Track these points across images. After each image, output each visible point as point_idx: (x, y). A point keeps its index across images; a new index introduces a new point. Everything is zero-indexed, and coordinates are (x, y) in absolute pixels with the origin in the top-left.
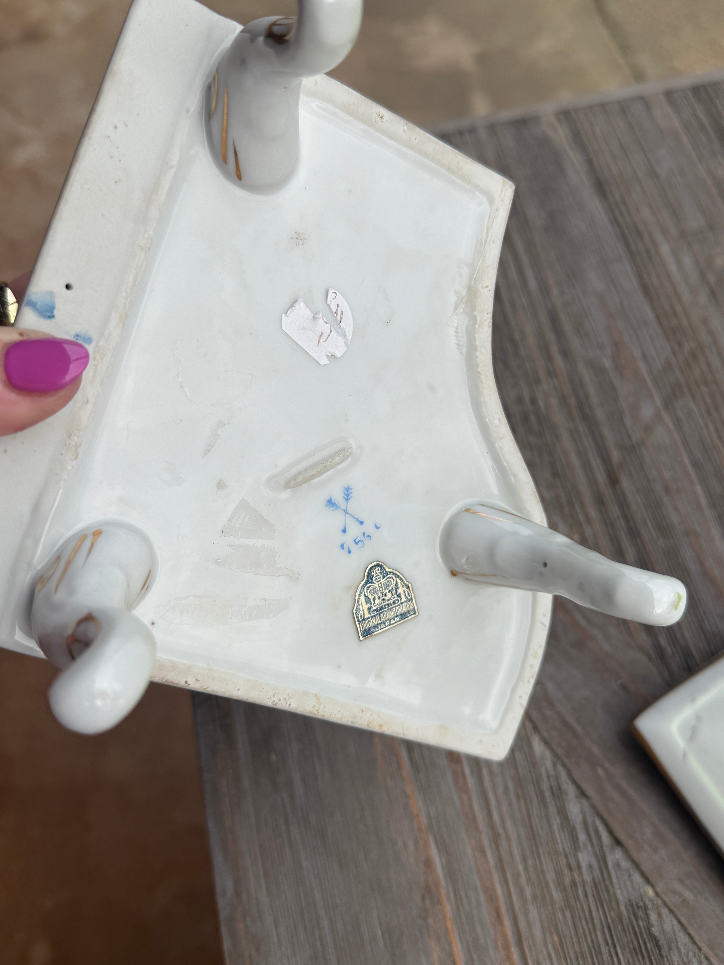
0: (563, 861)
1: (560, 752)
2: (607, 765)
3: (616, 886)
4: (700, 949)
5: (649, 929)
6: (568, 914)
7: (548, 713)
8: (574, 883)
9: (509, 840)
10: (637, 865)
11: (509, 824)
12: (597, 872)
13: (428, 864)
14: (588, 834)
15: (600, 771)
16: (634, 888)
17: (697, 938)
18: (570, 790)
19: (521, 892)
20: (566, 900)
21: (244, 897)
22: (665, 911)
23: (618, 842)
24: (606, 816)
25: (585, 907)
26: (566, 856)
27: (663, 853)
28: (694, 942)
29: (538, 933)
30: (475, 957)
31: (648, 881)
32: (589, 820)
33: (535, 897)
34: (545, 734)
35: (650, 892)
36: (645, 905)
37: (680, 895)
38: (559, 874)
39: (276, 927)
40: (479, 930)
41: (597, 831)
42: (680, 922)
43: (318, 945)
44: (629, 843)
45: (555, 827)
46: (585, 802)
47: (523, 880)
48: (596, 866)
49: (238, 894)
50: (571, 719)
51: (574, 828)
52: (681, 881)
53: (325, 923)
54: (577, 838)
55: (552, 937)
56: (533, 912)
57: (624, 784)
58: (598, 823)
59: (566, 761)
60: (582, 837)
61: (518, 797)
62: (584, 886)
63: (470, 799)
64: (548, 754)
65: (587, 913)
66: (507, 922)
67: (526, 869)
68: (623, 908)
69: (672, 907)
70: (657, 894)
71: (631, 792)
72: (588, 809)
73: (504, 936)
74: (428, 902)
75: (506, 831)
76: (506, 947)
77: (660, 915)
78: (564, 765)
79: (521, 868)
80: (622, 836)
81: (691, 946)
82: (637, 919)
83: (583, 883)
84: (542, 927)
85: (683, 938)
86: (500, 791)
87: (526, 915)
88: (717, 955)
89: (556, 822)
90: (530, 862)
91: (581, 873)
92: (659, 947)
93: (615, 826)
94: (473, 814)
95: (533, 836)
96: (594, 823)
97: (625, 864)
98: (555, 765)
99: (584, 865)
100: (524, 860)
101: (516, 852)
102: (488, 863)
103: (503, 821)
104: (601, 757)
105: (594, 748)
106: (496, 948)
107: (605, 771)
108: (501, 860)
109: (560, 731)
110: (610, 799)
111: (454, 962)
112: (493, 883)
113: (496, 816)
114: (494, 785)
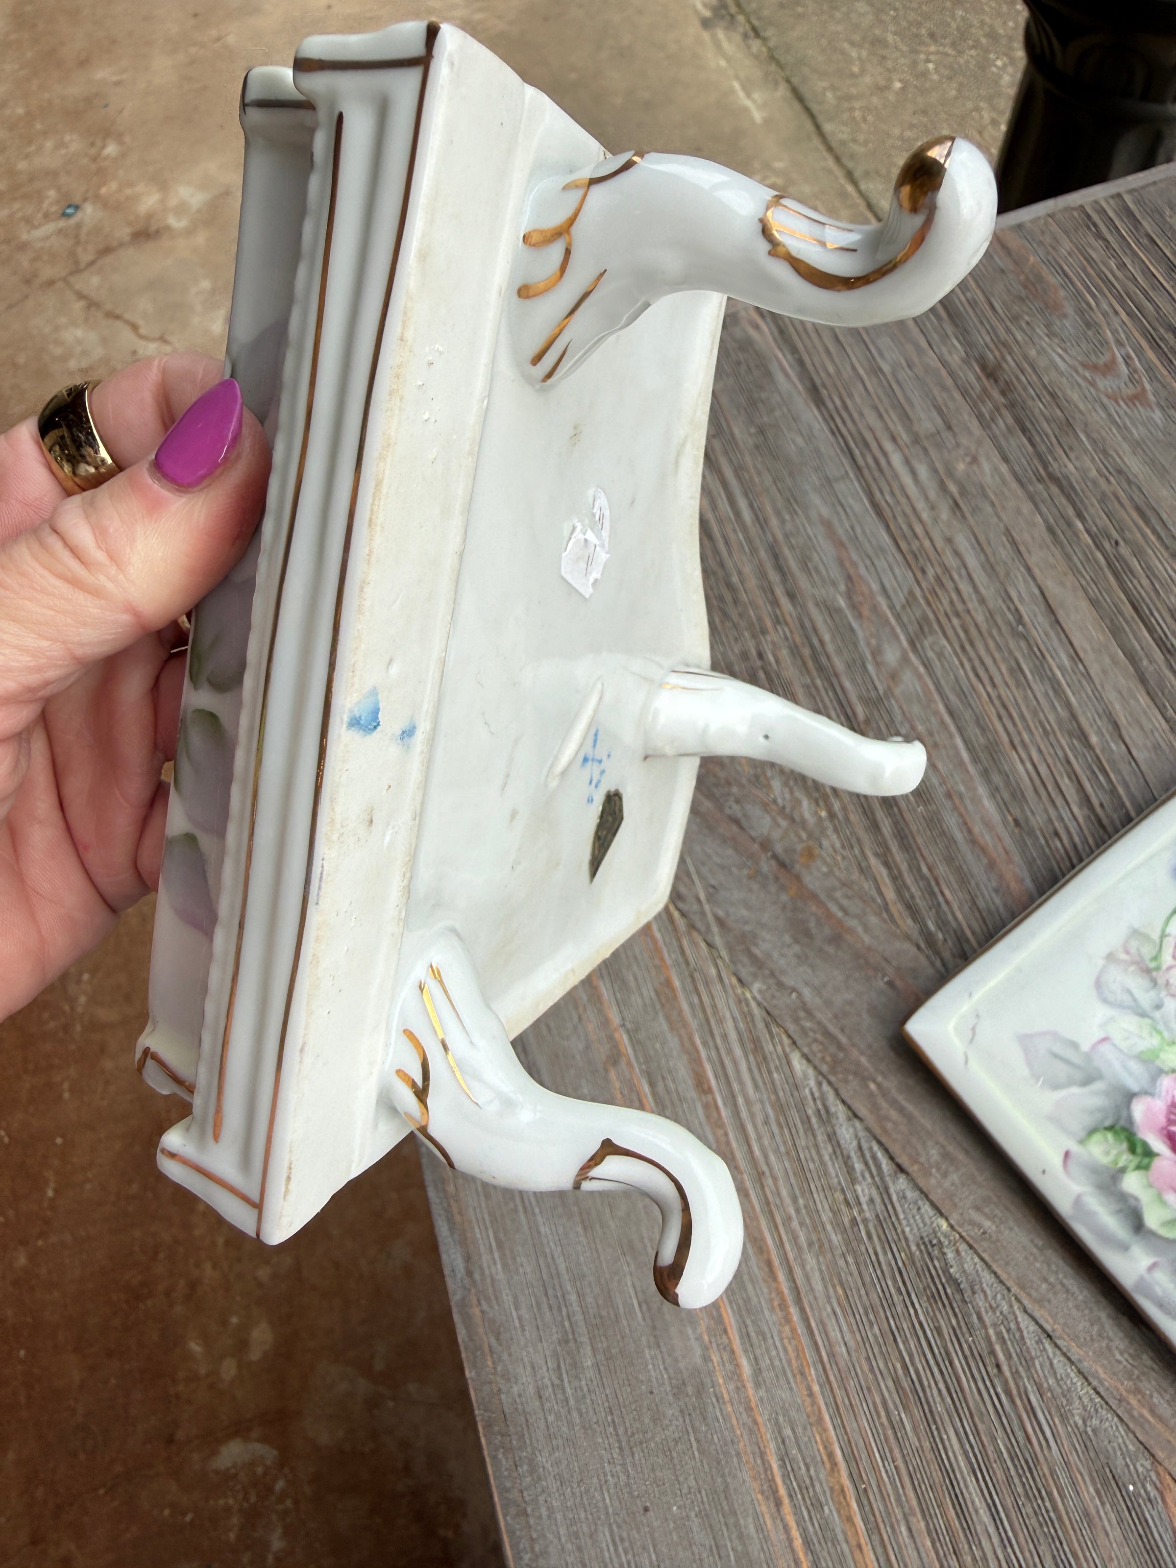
0: (839, 1196)
1: (824, 1068)
2: (880, 1079)
3: (904, 1223)
4: (1009, 1290)
5: (946, 1271)
6: (850, 1260)
7: (808, 1024)
8: (854, 1221)
9: (775, 1179)
10: (925, 1195)
11: (772, 1158)
12: (879, 1207)
14: (866, 1164)
15: (873, 1086)
16: (925, 1225)
17: (1003, 1276)
18: (839, 1110)
19: (795, 1238)
20: (848, 1243)
21: (477, 1277)
22: (963, 1247)
23: (901, 1169)
24: (884, 1140)
25: (871, 1251)
26: (843, 1191)
27: (954, 1177)
28: (1001, 1282)
29: (818, 1286)
30: (749, 1322)
31: (941, 1214)
32: (865, 1146)
33: (810, 1244)
34: (806, 1050)
35: (944, 1226)
36: (940, 1242)
37: (980, 1226)
38: (836, 1212)
39: (517, 1309)
40: (750, 1287)
41: (874, 1158)
42: (982, 1259)
43: (567, 1324)
44: (914, 1169)
45: (826, 1158)
46: (857, 1124)
47: (795, 1224)
48: (878, 1200)
49: (469, 1273)
50: (832, 1029)
51: (849, 1157)
52: (978, 1209)
53: (573, 1298)
54: (854, 1169)
55: (834, 1286)
56: (811, 1262)
57: (900, 1098)
58: (876, 1147)
59: (832, 1079)
60: (858, 1166)
61: (780, 1126)
62: (866, 1226)
63: (726, 1134)
64: (811, 1072)
65: (874, 1258)
66: (781, 1276)
67: (798, 1211)
68: (914, 1248)
69: (971, 1242)
70: (952, 1227)
71: (910, 1107)
72: (862, 1134)
73: (780, 1293)
76: (783, 1306)
77: (958, 1252)
78: (830, 1083)
79: (792, 1211)
80: (904, 1161)
81: (998, 1287)
82: (932, 1261)
83: (865, 1221)
84: (823, 1279)
85: (987, 1278)
86: (759, 1119)
87: (803, 1266)
88: (1029, 1295)
89: (827, 1151)
90: (801, 1201)
91: (861, 1211)
92: (961, 1291)
93: (895, 1149)
94: (732, 1153)
95: (801, 1171)
96: (871, 1149)
97: (911, 1194)
98: (820, 1084)
99: (863, 1200)
100: (794, 1199)
101: (784, 1192)
102: (753, 1208)
103: (766, 1157)
104: (871, 1070)
105: (863, 1060)
106: (772, 1309)
107: (879, 1086)
108: (768, 1203)
109: (822, 1043)
110: (887, 1118)
111: (725, 1331)
112: (760, 1232)
113: (757, 1152)
114: (752, 1116)
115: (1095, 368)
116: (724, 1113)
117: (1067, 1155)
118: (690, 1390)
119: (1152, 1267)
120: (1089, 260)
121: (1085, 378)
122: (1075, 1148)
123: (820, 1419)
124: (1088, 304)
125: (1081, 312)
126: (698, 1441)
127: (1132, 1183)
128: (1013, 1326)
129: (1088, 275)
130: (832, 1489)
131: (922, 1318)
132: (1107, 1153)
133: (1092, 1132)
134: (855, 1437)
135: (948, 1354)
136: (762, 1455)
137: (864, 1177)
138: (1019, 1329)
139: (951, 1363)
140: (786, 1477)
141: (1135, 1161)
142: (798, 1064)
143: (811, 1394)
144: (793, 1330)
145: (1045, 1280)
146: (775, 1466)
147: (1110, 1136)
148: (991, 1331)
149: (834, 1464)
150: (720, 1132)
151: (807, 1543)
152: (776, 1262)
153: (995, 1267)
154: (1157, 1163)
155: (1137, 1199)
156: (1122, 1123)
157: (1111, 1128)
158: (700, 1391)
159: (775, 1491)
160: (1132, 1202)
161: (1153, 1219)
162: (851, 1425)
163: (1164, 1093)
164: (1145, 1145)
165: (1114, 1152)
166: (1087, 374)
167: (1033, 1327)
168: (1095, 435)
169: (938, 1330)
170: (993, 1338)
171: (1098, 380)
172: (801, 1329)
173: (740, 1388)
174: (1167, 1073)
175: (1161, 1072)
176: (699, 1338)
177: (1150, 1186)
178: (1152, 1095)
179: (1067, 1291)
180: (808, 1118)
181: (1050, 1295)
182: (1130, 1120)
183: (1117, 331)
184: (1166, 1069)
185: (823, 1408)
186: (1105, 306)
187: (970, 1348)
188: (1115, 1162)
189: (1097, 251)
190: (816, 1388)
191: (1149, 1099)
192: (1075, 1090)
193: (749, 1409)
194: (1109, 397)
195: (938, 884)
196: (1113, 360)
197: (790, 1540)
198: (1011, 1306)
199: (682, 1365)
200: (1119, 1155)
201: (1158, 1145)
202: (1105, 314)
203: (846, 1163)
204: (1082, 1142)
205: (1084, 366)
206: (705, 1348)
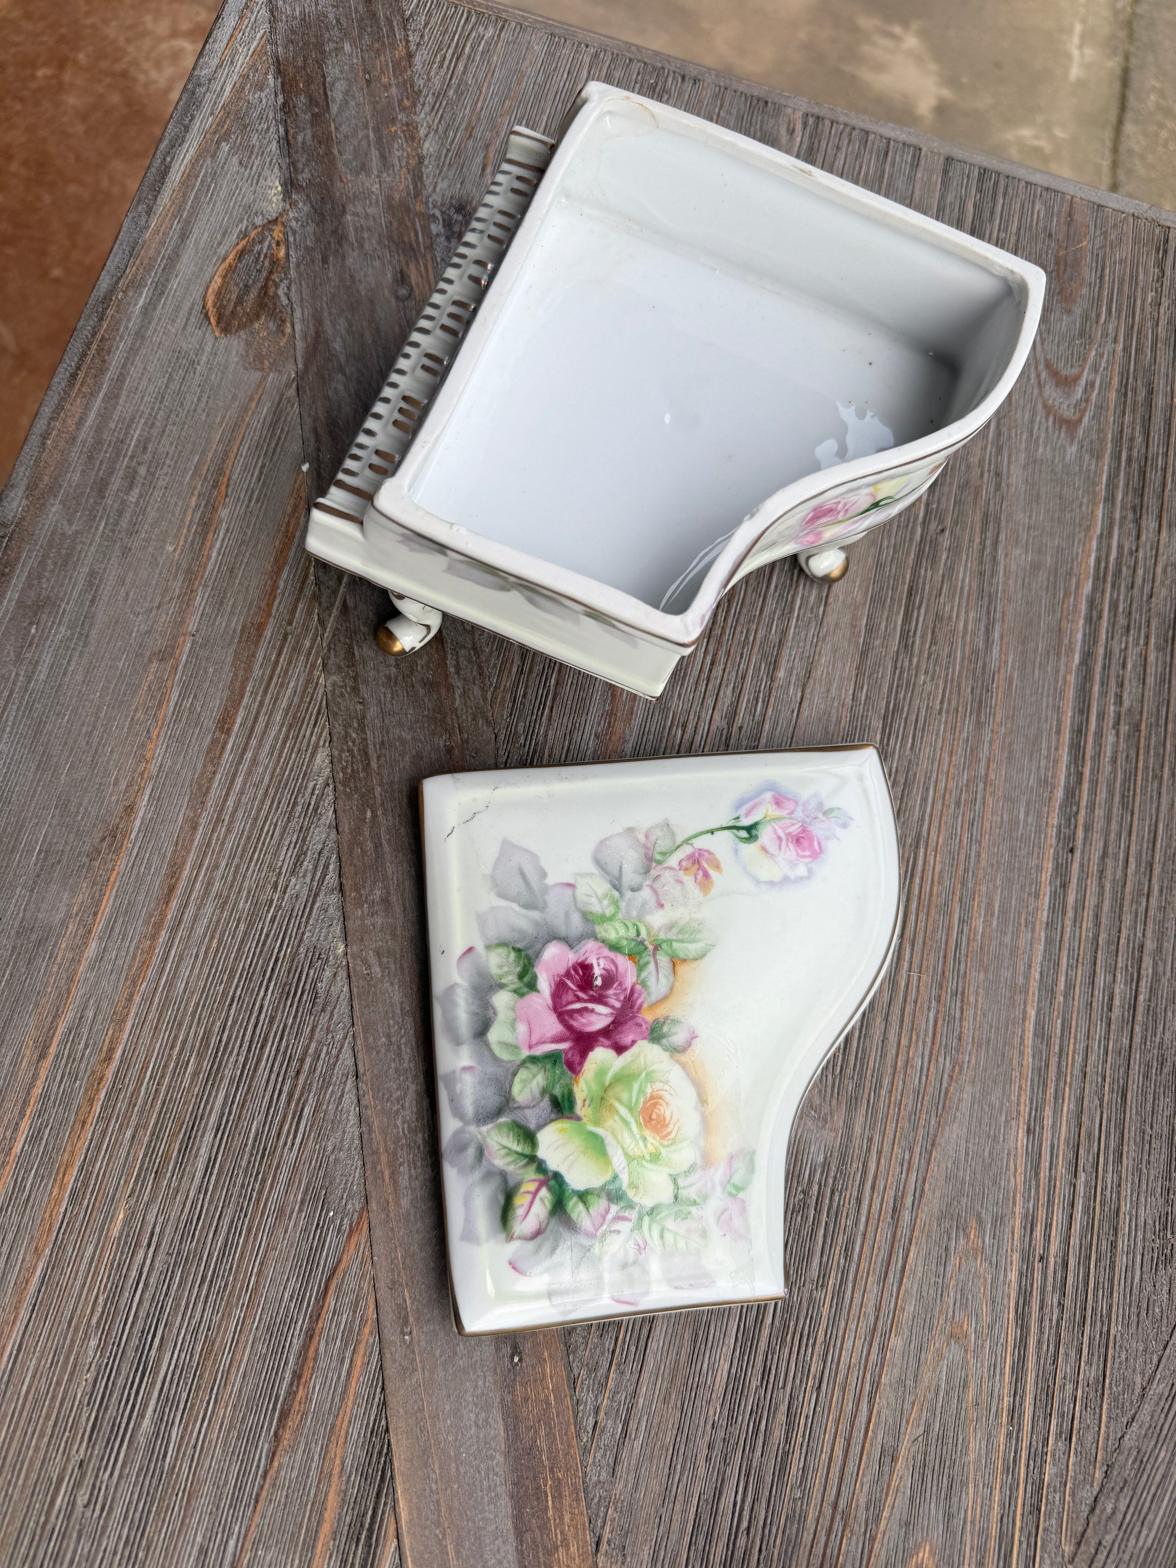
1: (340, 776)
2: (379, 811)
3: (310, 928)
4: (353, 1024)
5: (314, 982)
6: (243, 929)
7: (354, 735)
9: (229, 830)
10: (344, 919)
11: (240, 814)
12: (300, 905)
13: (130, 810)
14: (315, 868)
15: (369, 814)
16: (326, 940)
17: (357, 1014)
18: (327, 814)
19: (209, 884)
20: (251, 914)
22: (342, 973)
23: (341, 889)
24: (344, 859)
26: (278, 876)
27: (379, 920)
28: (352, 1017)
29: (199, 929)
31: (346, 941)
32: (326, 853)
33: (218, 896)
34: (336, 753)
35: (341, 950)
36: (327, 958)
37: (369, 968)
41: (326, 868)
42: (351, 991)
44: (352, 895)
45: (285, 843)
46: (333, 835)
47: (218, 873)
48: (303, 898)
50: (371, 750)
51: (305, 853)
52: (378, 954)
54: (302, 863)
55: (212, 938)
56: (209, 909)
57: (384, 837)
58: (333, 861)
59: (340, 788)
60: (308, 863)
61: (267, 794)
63: (214, 773)
64: (327, 772)
65: (263, 938)
66: (175, 903)
67: (228, 866)
68: (302, 949)
69: (352, 975)
70: (346, 954)
71: (386, 848)
72: (332, 843)
73: (163, 915)
74: (105, 844)
75: (231, 822)
76: (158, 926)
77: (335, 974)
78: (335, 790)
79: (223, 863)
80: (348, 884)
81: (347, 1020)
82: (310, 967)
83: (279, 907)
84: (207, 927)
85: (343, 1007)
86: (254, 779)
87: (199, 908)
88: (366, 1039)
89: (291, 837)
91: (282, 898)
92: (314, 1003)
93: (348, 871)
94: (208, 788)
96: (328, 859)
97: (333, 912)
98: (326, 786)
99: (290, 891)
100: (232, 857)
101: (229, 846)
102: (192, 841)
103: (235, 810)
104: (379, 801)
105: (378, 790)
106: (147, 922)
107: (374, 816)
108: (209, 845)
109: (353, 757)
110: (360, 844)
111: (95, 914)
112: (184, 863)
113: (230, 803)
114: (249, 773)
115: (1054, 373)
116: (226, 755)
117: (470, 949)
118: (33, 937)
119: (465, 1069)
120: (1134, 278)
121: (1038, 376)
122: (480, 947)
123: (123, 1021)
124: (1098, 316)
125: (1086, 317)
126: (11, 975)
127: (502, 1000)
128: (334, 1052)
129: (1120, 290)
130: (93, 1072)
131: (266, 1003)
132: (500, 967)
133: (503, 944)
134: (142, 1050)
135: (266, 1040)
136: (56, 1017)
137: (304, 876)
138: (337, 1057)
139: (263, 1047)
140: (64, 1042)
141: (517, 984)
142: (322, 758)
143: (130, 999)
144: (152, 948)
145: (388, 1036)
146: (61, 1029)
147: (513, 955)
148: (313, 1045)
149: (109, 1059)
150: (210, 768)
151: (45, 1096)
152: (178, 891)
153: (356, 1003)
154: (533, 997)
155: (495, 1013)
156: (530, 952)
157: (518, 951)
158: (40, 943)
159: (46, 1047)
160: (491, 1013)
161: (494, 1035)
162: (145, 1040)
163: (582, 951)
164: (535, 978)
165: (506, 969)
166: (1044, 375)
167: (350, 1062)
168: (1005, 430)
169: (272, 1020)
170: (311, 1051)
171: (1047, 387)
172: (159, 950)
173: (76, 961)
174: (596, 939)
175: (594, 936)
176: (70, 906)
177: (513, 1010)
178: (571, 947)
179: (399, 1055)
180: (295, 804)
181: (383, 1050)
182: (538, 954)
183: (1102, 356)
184: (599, 936)
185: (132, 1014)
186: (1111, 327)
187: (288, 1046)
188: (501, 977)
189: (1147, 274)
190: (137, 999)
191: (566, 948)
192: (515, 906)
193: (70, 980)
194: (1045, 406)
195: (554, 699)
196: (1077, 379)
197: (32, 1086)
198: (345, 1038)
199: (40, 916)
200: (508, 973)
201: (545, 985)
202: (1105, 335)
203: (298, 857)
204: (488, 947)
205: (1048, 365)
206: (68, 916)
